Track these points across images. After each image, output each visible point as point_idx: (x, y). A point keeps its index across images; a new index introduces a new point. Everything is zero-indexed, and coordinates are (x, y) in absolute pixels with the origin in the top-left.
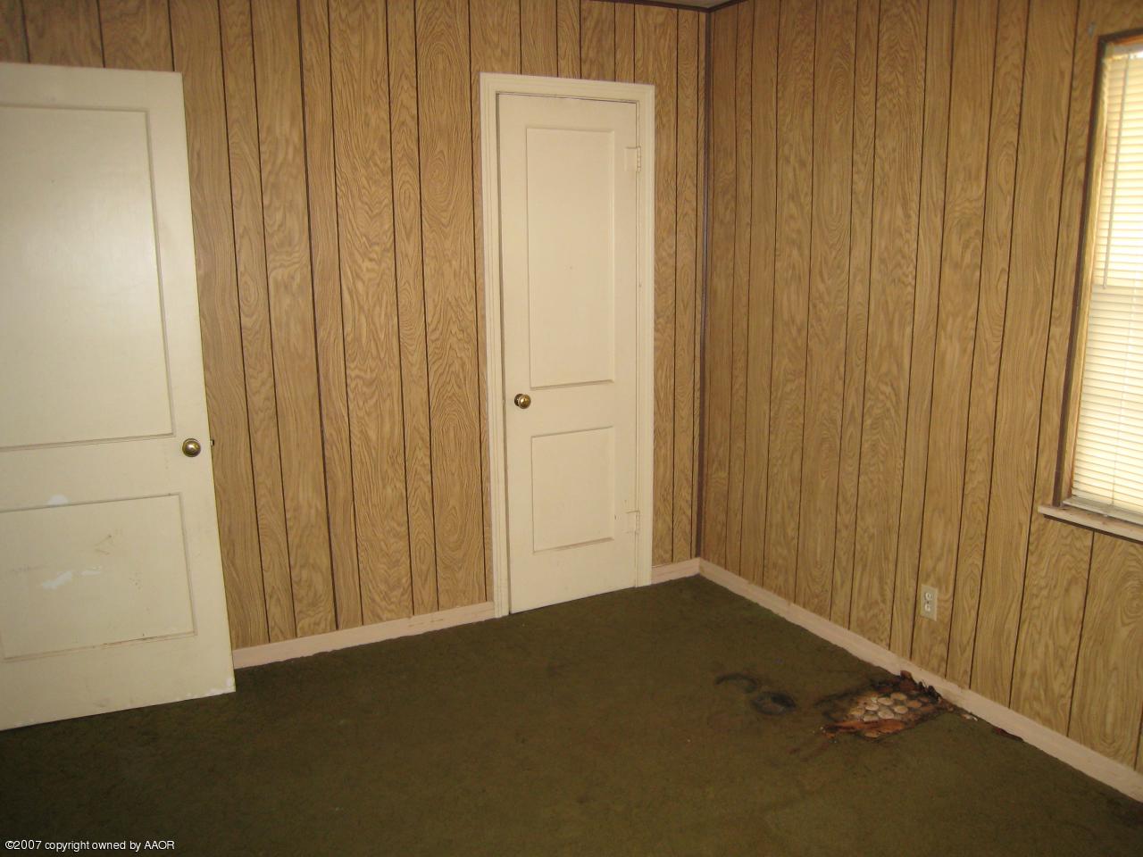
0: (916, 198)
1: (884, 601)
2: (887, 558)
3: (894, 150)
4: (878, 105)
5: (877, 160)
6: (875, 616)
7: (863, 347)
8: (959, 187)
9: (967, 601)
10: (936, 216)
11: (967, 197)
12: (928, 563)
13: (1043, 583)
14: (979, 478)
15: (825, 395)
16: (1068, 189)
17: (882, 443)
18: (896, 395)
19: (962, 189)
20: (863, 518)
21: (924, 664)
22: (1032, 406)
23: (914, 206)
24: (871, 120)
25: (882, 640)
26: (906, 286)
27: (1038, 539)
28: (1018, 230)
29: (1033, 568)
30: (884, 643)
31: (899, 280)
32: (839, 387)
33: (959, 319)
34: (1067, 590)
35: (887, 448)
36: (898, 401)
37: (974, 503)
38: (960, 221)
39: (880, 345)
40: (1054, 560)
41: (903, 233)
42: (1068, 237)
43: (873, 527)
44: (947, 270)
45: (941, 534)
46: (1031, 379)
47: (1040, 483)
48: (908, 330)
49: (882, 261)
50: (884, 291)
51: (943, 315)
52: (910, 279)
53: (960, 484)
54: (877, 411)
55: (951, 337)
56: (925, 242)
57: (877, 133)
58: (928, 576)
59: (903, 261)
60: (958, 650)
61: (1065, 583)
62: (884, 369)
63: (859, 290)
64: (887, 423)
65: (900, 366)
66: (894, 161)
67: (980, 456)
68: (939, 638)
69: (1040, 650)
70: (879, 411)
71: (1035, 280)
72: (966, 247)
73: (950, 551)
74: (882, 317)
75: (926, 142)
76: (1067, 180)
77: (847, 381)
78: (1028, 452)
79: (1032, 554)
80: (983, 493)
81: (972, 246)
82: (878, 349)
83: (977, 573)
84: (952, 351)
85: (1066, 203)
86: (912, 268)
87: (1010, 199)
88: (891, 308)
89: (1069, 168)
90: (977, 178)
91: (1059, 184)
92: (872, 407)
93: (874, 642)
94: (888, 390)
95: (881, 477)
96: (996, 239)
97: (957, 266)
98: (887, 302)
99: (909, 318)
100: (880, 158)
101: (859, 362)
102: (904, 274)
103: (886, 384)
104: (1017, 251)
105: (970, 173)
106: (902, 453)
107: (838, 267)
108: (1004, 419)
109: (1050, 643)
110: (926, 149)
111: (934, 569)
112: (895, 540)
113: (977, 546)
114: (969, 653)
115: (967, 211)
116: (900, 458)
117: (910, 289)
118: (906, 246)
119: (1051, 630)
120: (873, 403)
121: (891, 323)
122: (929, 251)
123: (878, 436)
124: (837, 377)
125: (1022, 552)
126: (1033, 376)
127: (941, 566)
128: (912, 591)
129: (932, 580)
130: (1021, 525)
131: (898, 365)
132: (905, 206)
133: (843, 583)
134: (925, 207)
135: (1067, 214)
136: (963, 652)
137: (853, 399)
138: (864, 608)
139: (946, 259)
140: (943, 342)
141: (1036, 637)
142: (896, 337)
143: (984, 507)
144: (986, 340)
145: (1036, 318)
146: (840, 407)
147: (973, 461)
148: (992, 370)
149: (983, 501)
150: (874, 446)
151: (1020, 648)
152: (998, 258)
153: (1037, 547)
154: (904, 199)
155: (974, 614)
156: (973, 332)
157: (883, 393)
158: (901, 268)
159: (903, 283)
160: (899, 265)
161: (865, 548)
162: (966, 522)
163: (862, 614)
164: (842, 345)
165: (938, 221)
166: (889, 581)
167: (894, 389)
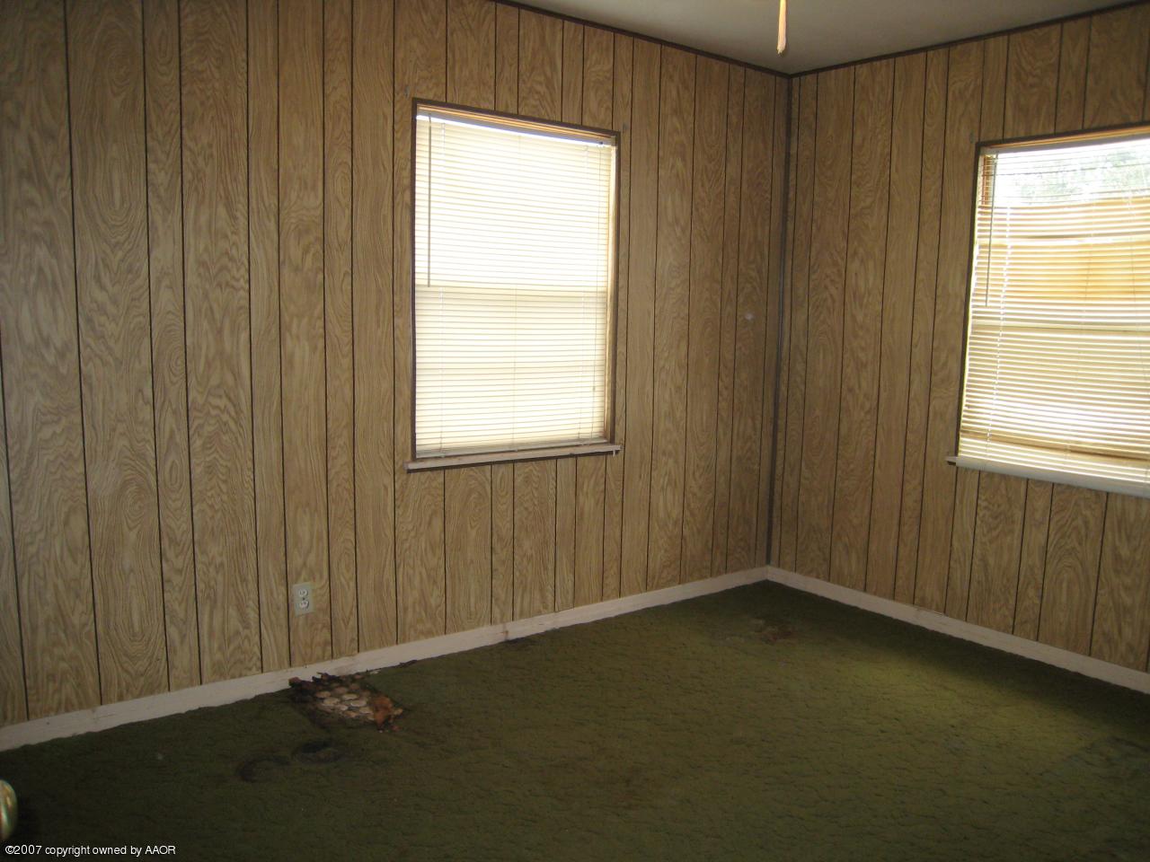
0: (243, 200)
1: (247, 627)
2: (244, 580)
3: (210, 146)
4: (184, 92)
5: (186, 153)
6: (239, 647)
7: (181, 362)
8: (293, 196)
9: (344, 577)
10: (270, 221)
11: (301, 205)
12: (296, 561)
13: (410, 527)
14: (341, 460)
15: (121, 428)
16: (398, 209)
17: (221, 462)
18: (234, 406)
19: (298, 196)
20: (204, 552)
21: (307, 661)
22: (386, 385)
23: (242, 208)
24: (175, 106)
25: (250, 669)
26: (236, 290)
27: (402, 493)
28: (357, 239)
29: (401, 520)
30: (254, 669)
31: (227, 284)
32: (146, 413)
33: (305, 320)
34: (430, 523)
35: (229, 464)
36: (238, 412)
37: (338, 485)
38: (297, 226)
39: (207, 357)
40: (417, 506)
41: (229, 234)
42: (401, 247)
43: (221, 555)
44: (286, 271)
45: (306, 527)
46: (383, 363)
47: (399, 447)
48: (244, 336)
49: (202, 264)
50: (206, 296)
51: (286, 318)
52: (243, 283)
53: (323, 473)
54: (208, 429)
55: (298, 337)
56: (258, 247)
57: (184, 122)
58: (299, 574)
59: (230, 265)
60: (343, 625)
61: (428, 518)
62: (215, 381)
63: (166, 300)
64: (225, 438)
65: (237, 376)
66: (212, 156)
67: (342, 441)
68: (320, 626)
69: (417, 582)
70: (212, 428)
71: (376, 281)
72: (306, 252)
73: (319, 539)
74: (205, 324)
75: (252, 146)
76: (396, 201)
77: (158, 406)
78: (385, 424)
79: (399, 507)
80: (347, 473)
81: (312, 252)
82: (203, 361)
83: (351, 546)
84: (301, 351)
85: (398, 219)
86: (243, 271)
87: (348, 212)
88: (218, 316)
89: (398, 193)
90: (314, 188)
91: (390, 204)
92: (201, 426)
93: (241, 676)
94: (223, 402)
95: (225, 498)
96: (337, 245)
97: (297, 270)
98: (211, 308)
99: (244, 323)
100: (190, 150)
101: (175, 380)
102: (234, 277)
103: (220, 397)
104: (359, 255)
105: (306, 183)
106: (250, 464)
107: (130, 271)
108: (362, 403)
109: (424, 571)
110: (252, 153)
111: (305, 564)
112: (253, 556)
113: (347, 522)
114: (353, 622)
115: (305, 218)
116: (249, 469)
117: (244, 294)
118: (234, 248)
119: (422, 560)
120: (201, 421)
121: (220, 332)
122: (263, 256)
123: (215, 455)
124: (141, 402)
125: (390, 509)
126: (385, 361)
127: (312, 559)
128: (282, 598)
129: (304, 574)
130: (386, 488)
131: (234, 375)
132: (229, 206)
133: (183, 637)
134: (255, 210)
135: (399, 229)
136: (346, 624)
137: (169, 423)
138: (220, 648)
139: (284, 262)
140: (289, 343)
141: (411, 572)
142: (227, 346)
143: (349, 486)
144: (336, 336)
145: (381, 313)
146: (150, 437)
147: (334, 448)
148: (347, 362)
149: (347, 480)
150: (210, 469)
151: (400, 589)
152: (340, 262)
153: (402, 501)
154: (227, 198)
155: (352, 584)
156: (322, 331)
157: (217, 407)
158: (229, 271)
159: (233, 287)
160: (223, 268)
161: (212, 583)
162: (333, 507)
163: (218, 656)
164: (146, 363)
165: (272, 226)
166: (251, 603)
167: (230, 399)
